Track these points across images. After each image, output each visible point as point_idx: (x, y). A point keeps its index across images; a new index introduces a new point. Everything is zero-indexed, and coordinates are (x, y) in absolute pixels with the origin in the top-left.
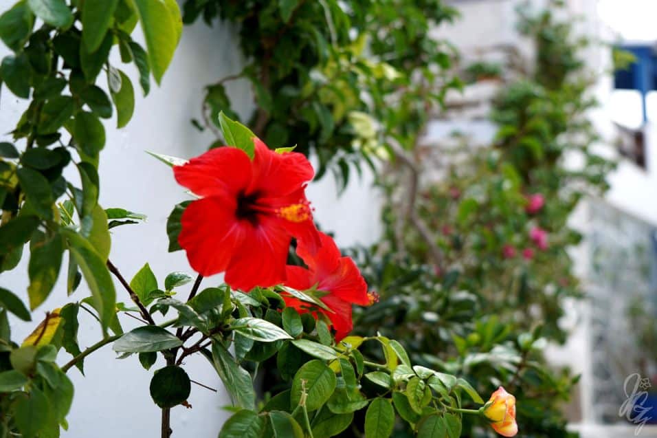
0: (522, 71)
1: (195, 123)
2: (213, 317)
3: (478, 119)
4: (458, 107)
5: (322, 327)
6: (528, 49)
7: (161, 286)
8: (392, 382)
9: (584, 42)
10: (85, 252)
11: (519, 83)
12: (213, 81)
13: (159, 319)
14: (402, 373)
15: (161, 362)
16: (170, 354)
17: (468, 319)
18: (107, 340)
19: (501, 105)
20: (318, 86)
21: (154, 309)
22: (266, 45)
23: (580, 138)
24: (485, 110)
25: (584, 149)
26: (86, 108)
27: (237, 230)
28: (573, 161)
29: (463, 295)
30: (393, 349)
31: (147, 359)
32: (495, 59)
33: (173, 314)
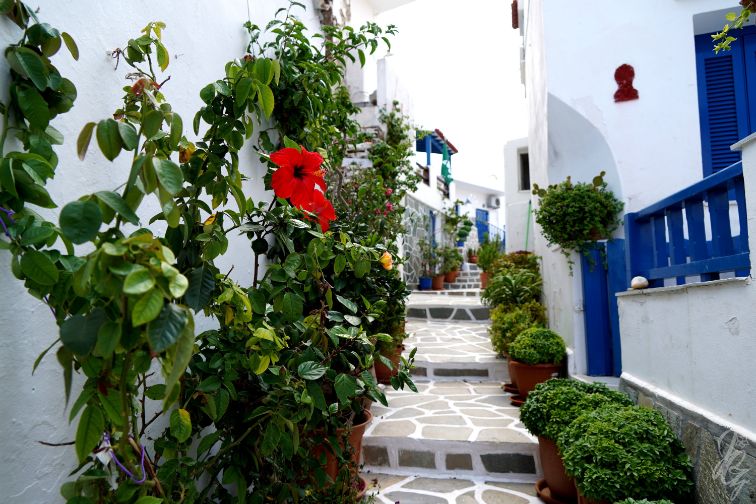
0: (383, 139)
1: (254, 147)
2: (279, 218)
3: (363, 157)
4: (355, 151)
5: (319, 226)
6: (384, 128)
7: (256, 206)
8: (345, 248)
9: (408, 128)
10: (235, 187)
11: (381, 143)
12: (263, 130)
13: (255, 219)
14: (349, 245)
15: (255, 237)
16: (259, 233)
17: (366, 234)
18: (235, 227)
19: (373, 152)
20: (307, 134)
21: (253, 215)
22: (285, 115)
23: (405, 168)
24: (366, 154)
25: (406, 174)
26: (235, 129)
27: (295, 180)
28: (402, 178)
29: (363, 225)
30: (344, 236)
31: (250, 235)
32: (371, 132)
33: (261, 218)
